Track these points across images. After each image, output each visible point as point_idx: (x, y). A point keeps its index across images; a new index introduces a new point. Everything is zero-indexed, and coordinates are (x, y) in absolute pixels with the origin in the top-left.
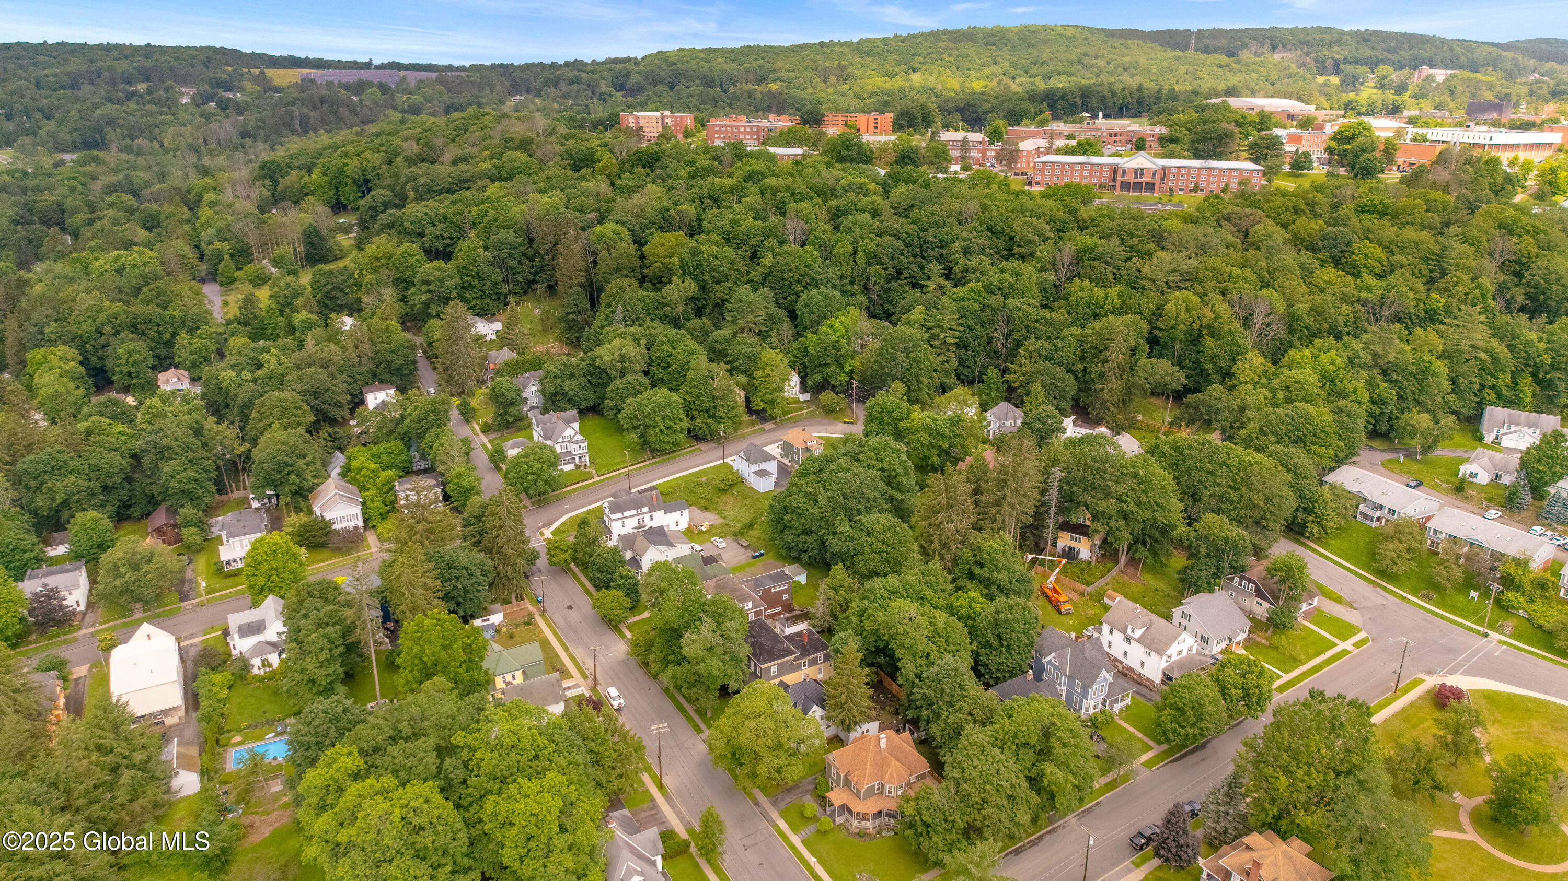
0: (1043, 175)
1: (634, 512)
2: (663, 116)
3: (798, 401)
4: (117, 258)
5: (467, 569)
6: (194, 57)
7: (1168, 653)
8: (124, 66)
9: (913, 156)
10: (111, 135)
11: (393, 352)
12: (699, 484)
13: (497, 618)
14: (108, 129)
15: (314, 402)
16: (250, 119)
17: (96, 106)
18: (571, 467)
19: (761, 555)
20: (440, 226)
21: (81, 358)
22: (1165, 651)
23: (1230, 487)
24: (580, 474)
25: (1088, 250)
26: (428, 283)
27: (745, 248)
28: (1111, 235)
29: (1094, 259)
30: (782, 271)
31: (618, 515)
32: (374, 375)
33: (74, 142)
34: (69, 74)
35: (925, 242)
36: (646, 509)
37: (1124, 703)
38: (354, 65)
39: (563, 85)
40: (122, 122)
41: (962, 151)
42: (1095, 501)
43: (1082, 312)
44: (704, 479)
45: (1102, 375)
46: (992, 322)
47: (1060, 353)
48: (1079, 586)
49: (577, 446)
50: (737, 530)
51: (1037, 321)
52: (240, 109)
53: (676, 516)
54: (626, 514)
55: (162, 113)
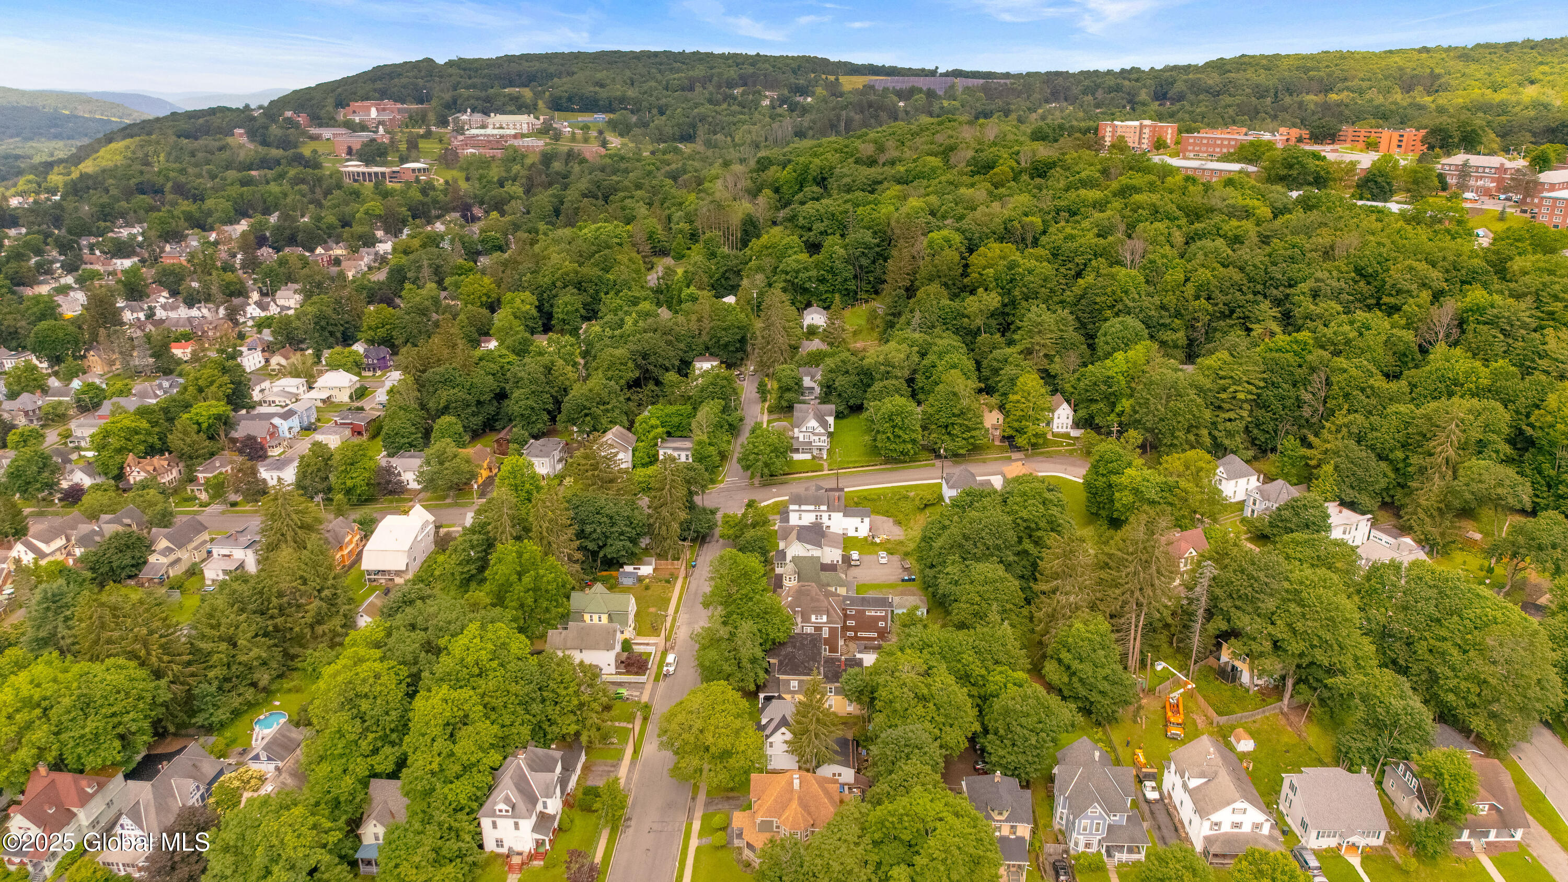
0: (1552, 214)
1: (812, 508)
2: (1142, 127)
3: (1067, 436)
4: (600, 228)
5: (611, 518)
6: (787, 65)
7: (1215, 817)
8: (733, 73)
9: (1379, 180)
10: (701, 131)
11: (725, 329)
12: (906, 498)
13: (646, 570)
14: (699, 124)
15: (640, 361)
16: (806, 121)
17: (696, 105)
18: (808, 456)
19: (910, 580)
20: (826, 222)
21: (537, 303)
22: (1208, 814)
23: (1456, 644)
24: (815, 465)
25: (1479, 310)
26: (787, 273)
27: (1070, 265)
28: (1524, 295)
29: (1485, 323)
30: (1096, 295)
31: (796, 507)
32: (707, 348)
33: (674, 134)
34: (689, 79)
35: (1271, 279)
36: (824, 508)
37: (1135, 857)
38: (923, 73)
39: (1100, 94)
40: (710, 119)
41: (1460, 177)
42: (1239, 613)
43: (1432, 387)
44: (912, 494)
45: (1422, 470)
46: (1306, 382)
47: (1375, 434)
48: (1211, 712)
49: (817, 438)
50: (909, 549)
51: (1363, 390)
52: (805, 110)
53: (856, 521)
54: (804, 507)
55: (742, 113)
